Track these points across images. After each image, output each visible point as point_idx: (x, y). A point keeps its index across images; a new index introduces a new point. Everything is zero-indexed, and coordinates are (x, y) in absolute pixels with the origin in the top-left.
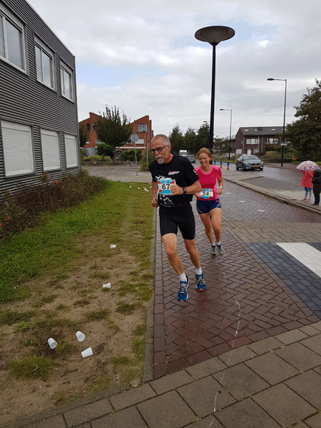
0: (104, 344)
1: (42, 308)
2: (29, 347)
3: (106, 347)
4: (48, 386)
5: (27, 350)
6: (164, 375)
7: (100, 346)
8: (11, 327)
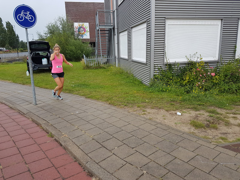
0: (229, 133)
1: (228, 115)
2: (207, 122)
3: (228, 134)
4: (194, 130)
5: (206, 122)
6: (226, 149)
7: (226, 133)
8: (209, 114)
